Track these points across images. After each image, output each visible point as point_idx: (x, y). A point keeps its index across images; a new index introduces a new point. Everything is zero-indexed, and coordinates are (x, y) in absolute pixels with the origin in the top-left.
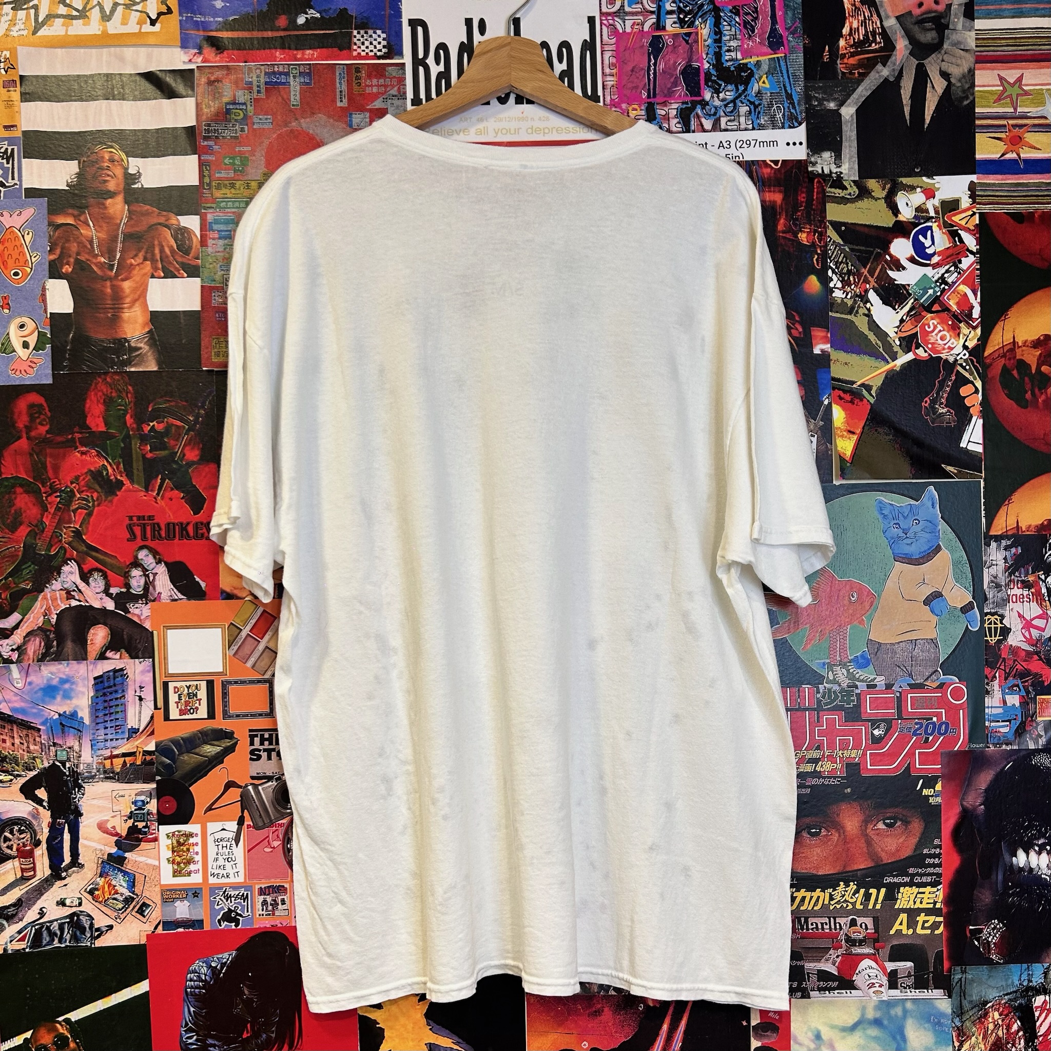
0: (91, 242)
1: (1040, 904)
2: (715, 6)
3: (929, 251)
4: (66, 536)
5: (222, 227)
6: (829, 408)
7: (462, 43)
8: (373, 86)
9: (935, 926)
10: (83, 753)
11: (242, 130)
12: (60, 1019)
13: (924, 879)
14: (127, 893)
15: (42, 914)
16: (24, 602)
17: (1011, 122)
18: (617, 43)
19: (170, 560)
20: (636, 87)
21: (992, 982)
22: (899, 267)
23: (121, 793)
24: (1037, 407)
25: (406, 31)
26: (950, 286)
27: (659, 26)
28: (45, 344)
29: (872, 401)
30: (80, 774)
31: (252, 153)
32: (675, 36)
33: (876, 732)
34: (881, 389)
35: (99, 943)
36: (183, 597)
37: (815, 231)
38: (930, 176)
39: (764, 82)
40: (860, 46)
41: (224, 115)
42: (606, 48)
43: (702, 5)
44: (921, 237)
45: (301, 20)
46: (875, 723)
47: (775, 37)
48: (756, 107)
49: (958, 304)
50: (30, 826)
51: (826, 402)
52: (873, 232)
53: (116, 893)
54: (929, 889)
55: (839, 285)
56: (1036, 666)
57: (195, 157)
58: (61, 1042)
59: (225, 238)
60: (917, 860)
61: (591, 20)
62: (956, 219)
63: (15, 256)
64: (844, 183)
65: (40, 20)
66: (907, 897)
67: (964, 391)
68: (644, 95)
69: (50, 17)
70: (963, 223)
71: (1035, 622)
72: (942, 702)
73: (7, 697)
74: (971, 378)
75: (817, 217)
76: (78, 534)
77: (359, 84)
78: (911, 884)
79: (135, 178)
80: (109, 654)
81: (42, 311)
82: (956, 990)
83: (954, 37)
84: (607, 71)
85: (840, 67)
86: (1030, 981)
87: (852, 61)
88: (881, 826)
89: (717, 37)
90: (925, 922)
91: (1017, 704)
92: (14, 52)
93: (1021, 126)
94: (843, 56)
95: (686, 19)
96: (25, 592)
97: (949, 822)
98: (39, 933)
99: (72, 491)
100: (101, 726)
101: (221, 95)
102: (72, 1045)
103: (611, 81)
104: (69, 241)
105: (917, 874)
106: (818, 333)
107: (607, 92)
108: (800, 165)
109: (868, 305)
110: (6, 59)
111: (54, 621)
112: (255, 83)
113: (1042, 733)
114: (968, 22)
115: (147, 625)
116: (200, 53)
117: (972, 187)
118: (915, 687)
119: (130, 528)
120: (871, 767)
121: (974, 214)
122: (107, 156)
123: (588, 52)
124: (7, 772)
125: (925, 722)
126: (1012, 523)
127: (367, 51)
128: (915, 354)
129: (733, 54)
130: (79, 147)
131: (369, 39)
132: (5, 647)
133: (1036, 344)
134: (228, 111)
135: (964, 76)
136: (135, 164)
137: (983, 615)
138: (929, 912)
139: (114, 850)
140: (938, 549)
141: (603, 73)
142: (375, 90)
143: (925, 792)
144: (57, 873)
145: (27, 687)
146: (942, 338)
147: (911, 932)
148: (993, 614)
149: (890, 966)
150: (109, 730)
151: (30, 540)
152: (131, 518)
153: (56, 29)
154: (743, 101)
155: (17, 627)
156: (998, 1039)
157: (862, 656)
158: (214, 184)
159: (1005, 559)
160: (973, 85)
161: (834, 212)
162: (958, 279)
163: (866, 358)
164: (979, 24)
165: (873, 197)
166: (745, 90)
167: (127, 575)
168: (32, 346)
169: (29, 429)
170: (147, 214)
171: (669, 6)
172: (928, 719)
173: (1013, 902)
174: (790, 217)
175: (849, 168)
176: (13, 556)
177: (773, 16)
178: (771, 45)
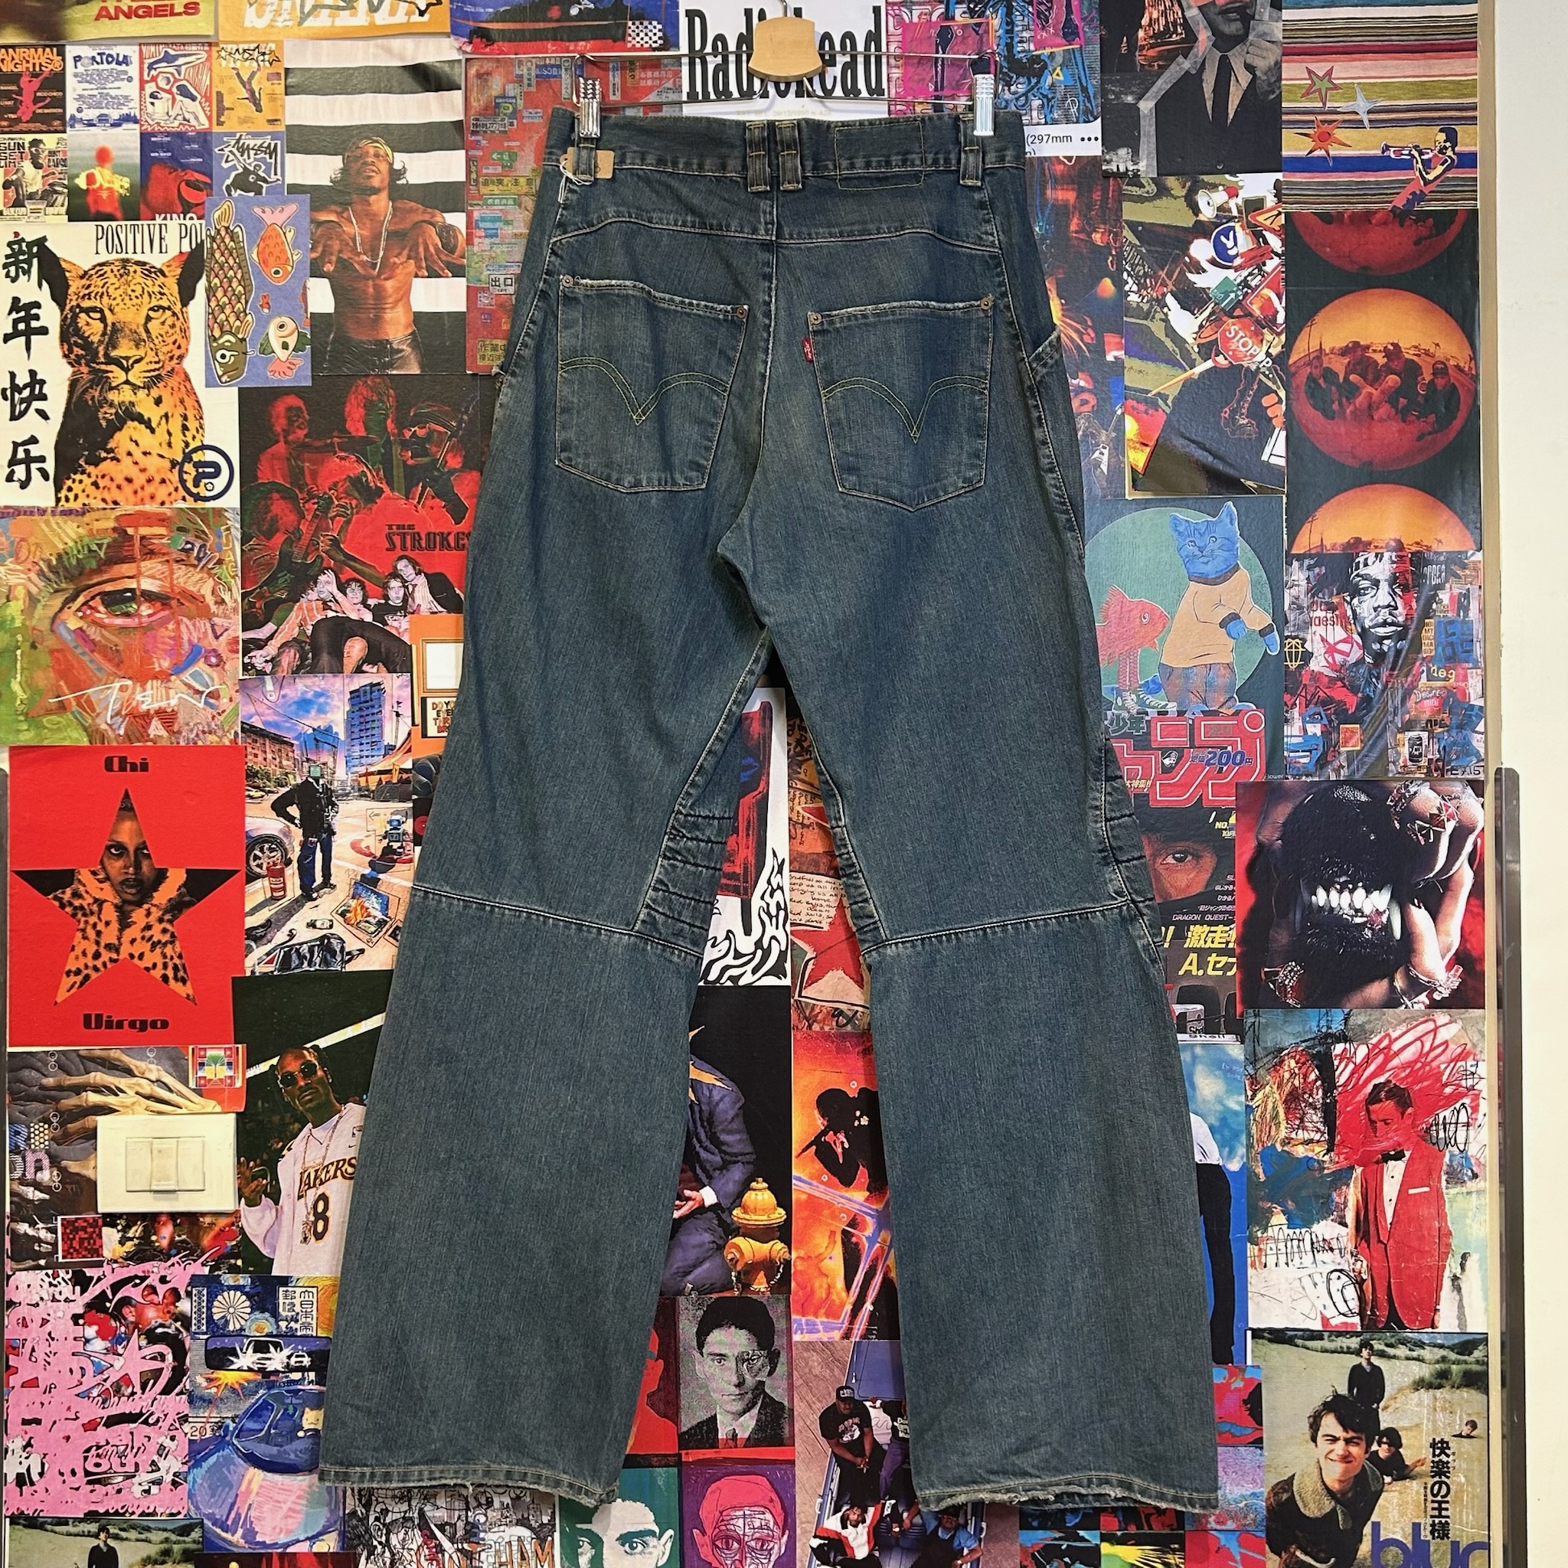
0: (354, 240)
1: (1341, 946)
3: (1231, 253)
4: (324, 545)
5: (488, 225)
6: (1122, 416)
8: (647, 78)
9: (1228, 967)
10: (337, 770)
11: (511, 124)
12: (308, 1045)
13: (1216, 917)
14: (380, 916)
15: (291, 936)
16: (277, 614)
17: (1320, 117)
18: (903, 34)
19: (429, 572)
20: (923, 80)
21: (1289, 1030)
22: (1200, 270)
23: (376, 811)
24: (1345, 419)
25: (683, 22)
26: (1253, 290)
27: (948, 16)
28: (305, 345)
29: (1168, 411)
30: (332, 791)
31: (521, 147)
32: (964, 27)
33: (1167, 762)
34: (1178, 400)
35: (350, 968)
36: (440, 609)
37: (1110, 232)
38: (1233, 174)
39: (1058, 75)
40: (1160, 37)
41: (493, 109)
42: (892, 39)
44: (1223, 238)
45: (574, 11)
46: (1166, 752)
47: (1070, 27)
48: (1049, 100)
49: (1261, 308)
50: (281, 844)
51: (1119, 412)
52: (1172, 233)
53: (369, 915)
54: (1221, 928)
55: (1135, 288)
56: (1339, 694)
57: (461, 154)
58: (308, 1070)
59: (491, 236)
60: (1209, 897)
61: (876, 10)
62: (1261, 219)
63: (276, 253)
64: (1143, 181)
65: (307, 10)
66: (1197, 936)
67: (1266, 401)
68: (932, 87)
69: (315, 7)
70: (1268, 223)
71: (1340, 647)
72: (1238, 730)
73: (260, 710)
74: (1274, 387)
75: (1112, 218)
76: (335, 543)
77: (633, 77)
78: (1202, 923)
79: (400, 173)
80: (365, 668)
81: (302, 312)
82: (1249, 1035)
83: (1261, 28)
84: (892, 61)
85: (1139, 59)
86: (1329, 1028)
87: (1152, 53)
88: (1170, 860)
89: (1009, 28)
90: (1216, 963)
91: (1319, 734)
92: (280, 44)
93: (1331, 122)
94: (1142, 47)
95: (977, 9)
96: (280, 601)
97: (1243, 856)
98: (289, 954)
99: (330, 498)
100: (357, 742)
101: (490, 88)
102: (320, 1073)
103: (896, 73)
104: (330, 239)
105: (1209, 912)
106: (1110, 339)
108: (1095, 161)
109: (1165, 310)
110: (271, 52)
111: (309, 632)
112: (526, 76)
113: (1345, 764)
114: (1275, 11)
115: (406, 638)
116: (470, 43)
117: (1277, 185)
118: (1207, 714)
119: (389, 538)
120: (1160, 799)
121: (1280, 213)
122: (372, 151)
123: (873, 44)
124: (258, 788)
125: (1219, 752)
126: (1315, 541)
127: (642, 42)
128: (1215, 361)
129: (1026, 45)
130: (344, 142)
131: (644, 30)
132: (259, 658)
133: (1344, 352)
134: (497, 105)
135: (1270, 69)
136: (400, 160)
137: (1283, 638)
138: (1221, 952)
139: (367, 871)
140: (1236, 568)
141: (888, 64)
142: (649, 83)
143: (1218, 825)
144: (308, 893)
145: (281, 700)
146: (1244, 345)
147: (1201, 972)
148: (1294, 638)
149: (1178, 1009)
150: (364, 747)
151: (287, 548)
152: (390, 527)
153: (322, 20)
154: (1036, 94)
155: (271, 637)
156: (1295, 1089)
157: (1153, 681)
158: (481, 180)
159: (1308, 579)
160: (1280, 79)
161: (1131, 212)
162: (1261, 282)
163: (1163, 366)
164: (1287, 14)
165: (1172, 196)
166: (1038, 82)
167: (385, 587)
168: (291, 347)
169: (286, 432)
170: (411, 210)
172: (1222, 748)
173: (1312, 944)
174: (1085, 217)
175: (1146, 166)
176: (269, 564)
177: (1069, 5)
178: (1065, 36)
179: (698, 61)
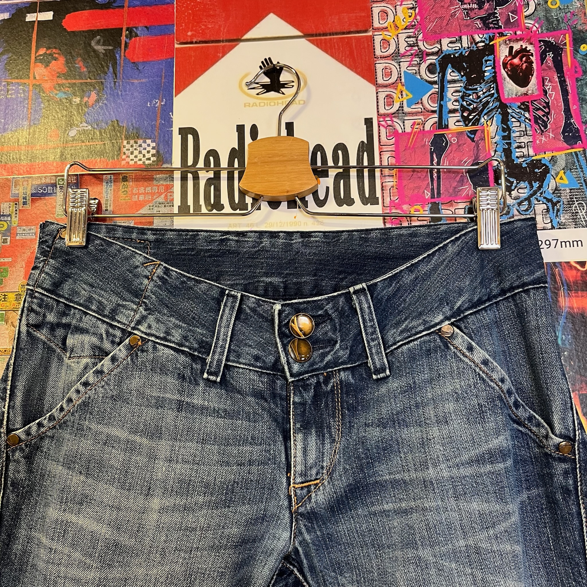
2: (501, 103)
7: (233, 149)
8: (140, 194)
11: (5, 241)
18: (396, 144)
20: (419, 187)
25: (177, 139)
27: (441, 125)
31: (10, 264)
32: (459, 134)
39: (561, 178)
42: (385, 148)
43: (488, 103)
47: (571, 131)
48: (554, 204)
61: (368, 122)
68: (428, 195)
77: (126, 193)
84: (386, 172)
89: (506, 134)
95: (471, 117)
103: (391, 182)
107: (387, 193)
123: (365, 154)
127: (136, 160)
129: (525, 150)
131: (138, 149)
141: (382, 174)
142: (141, 198)
154: (539, 198)
171: (450, 106)
177: (567, 110)
178: (567, 140)
179: (190, 176)
